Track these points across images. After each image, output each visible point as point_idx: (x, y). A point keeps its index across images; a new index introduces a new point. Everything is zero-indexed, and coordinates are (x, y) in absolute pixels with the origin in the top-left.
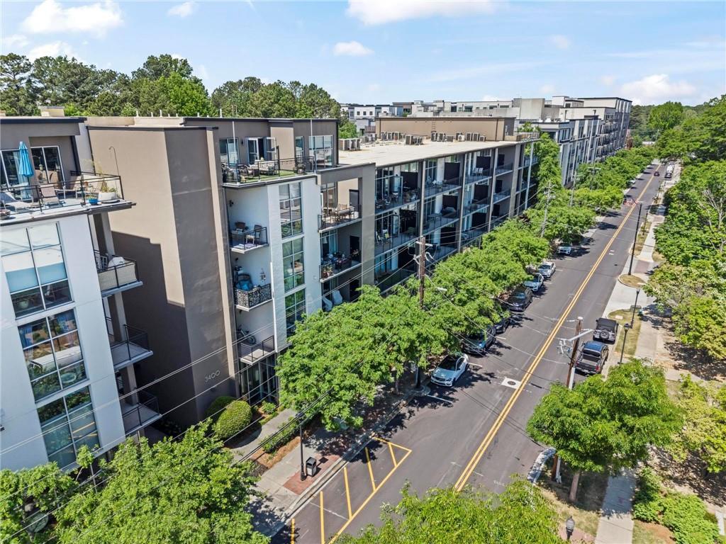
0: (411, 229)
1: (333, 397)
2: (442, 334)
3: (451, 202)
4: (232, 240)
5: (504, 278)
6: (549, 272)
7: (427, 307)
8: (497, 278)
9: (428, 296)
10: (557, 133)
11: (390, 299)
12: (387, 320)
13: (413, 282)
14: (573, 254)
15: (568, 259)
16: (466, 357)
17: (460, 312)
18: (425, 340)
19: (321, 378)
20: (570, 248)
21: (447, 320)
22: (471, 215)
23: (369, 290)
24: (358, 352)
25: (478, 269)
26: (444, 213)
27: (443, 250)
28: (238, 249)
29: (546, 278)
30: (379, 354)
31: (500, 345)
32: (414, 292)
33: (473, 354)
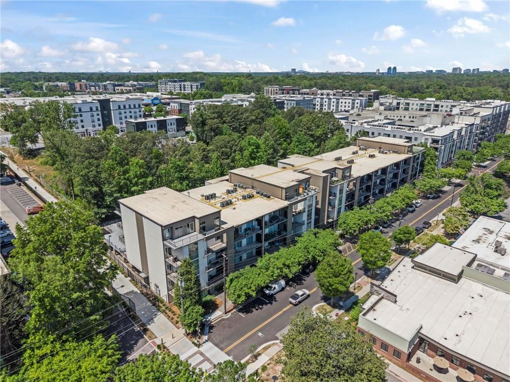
0: (369, 191)
1: (350, 228)
2: (374, 219)
3: (383, 181)
4: (330, 195)
5: (396, 207)
6: (419, 205)
7: (371, 213)
8: (394, 207)
9: (372, 210)
10: (440, 141)
11: (362, 210)
12: (361, 215)
13: (368, 206)
14: (433, 198)
15: (430, 200)
16: (381, 227)
17: (379, 215)
18: (370, 220)
19: (348, 225)
20: (432, 196)
21: (377, 217)
22: (391, 184)
23: (356, 208)
24: (355, 221)
25: (388, 204)
26: (380, 184)
27: (379, 195)
28: (331, 198)
29: (416, 207)
30: (359, 222)
31: (392, 226)
32: (368, 209)
33: (384, 227)
